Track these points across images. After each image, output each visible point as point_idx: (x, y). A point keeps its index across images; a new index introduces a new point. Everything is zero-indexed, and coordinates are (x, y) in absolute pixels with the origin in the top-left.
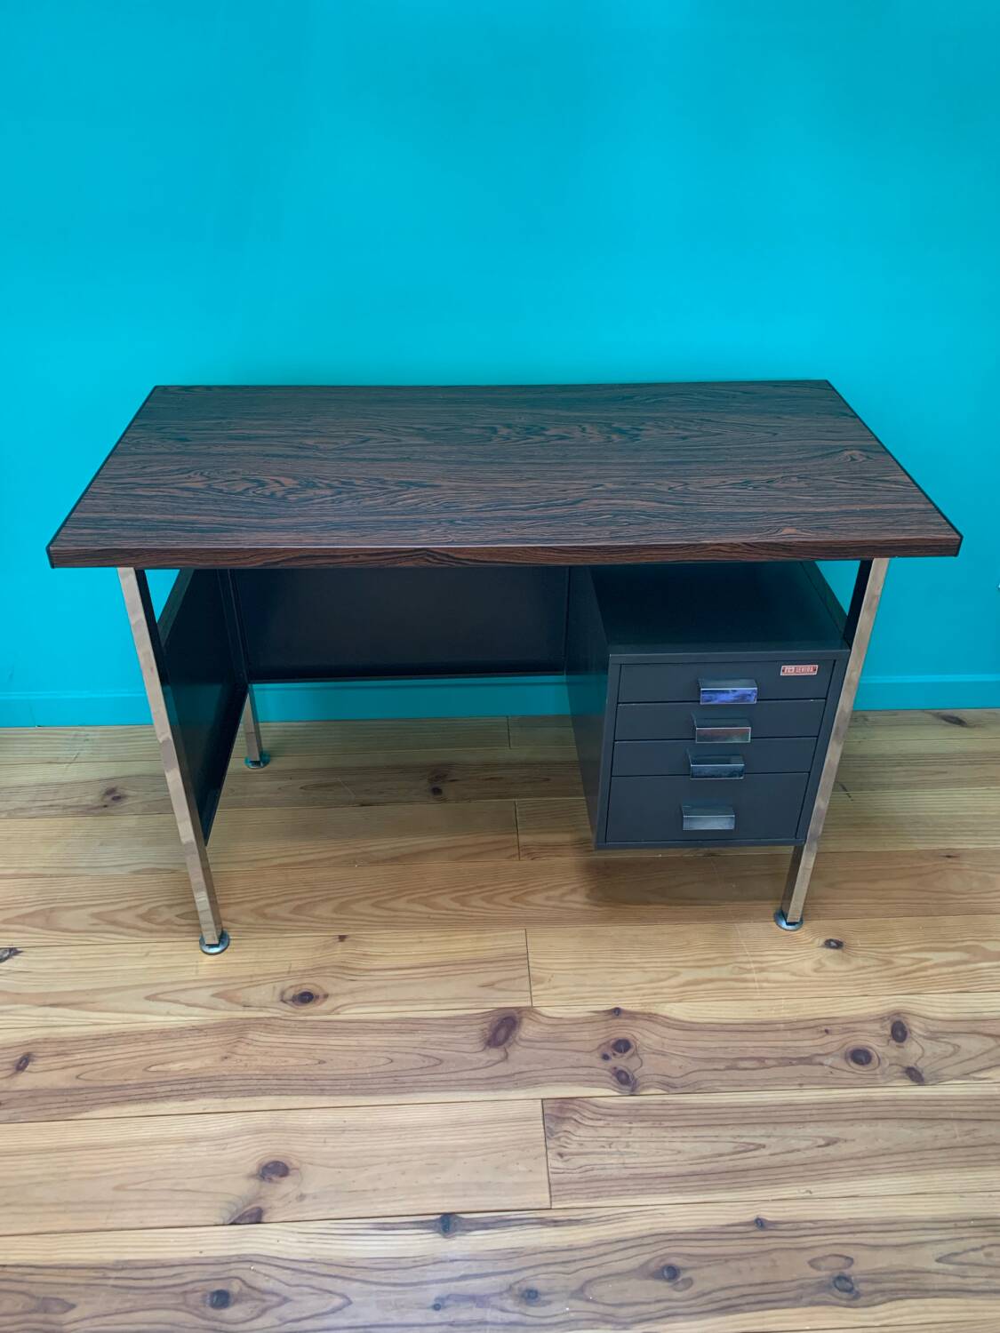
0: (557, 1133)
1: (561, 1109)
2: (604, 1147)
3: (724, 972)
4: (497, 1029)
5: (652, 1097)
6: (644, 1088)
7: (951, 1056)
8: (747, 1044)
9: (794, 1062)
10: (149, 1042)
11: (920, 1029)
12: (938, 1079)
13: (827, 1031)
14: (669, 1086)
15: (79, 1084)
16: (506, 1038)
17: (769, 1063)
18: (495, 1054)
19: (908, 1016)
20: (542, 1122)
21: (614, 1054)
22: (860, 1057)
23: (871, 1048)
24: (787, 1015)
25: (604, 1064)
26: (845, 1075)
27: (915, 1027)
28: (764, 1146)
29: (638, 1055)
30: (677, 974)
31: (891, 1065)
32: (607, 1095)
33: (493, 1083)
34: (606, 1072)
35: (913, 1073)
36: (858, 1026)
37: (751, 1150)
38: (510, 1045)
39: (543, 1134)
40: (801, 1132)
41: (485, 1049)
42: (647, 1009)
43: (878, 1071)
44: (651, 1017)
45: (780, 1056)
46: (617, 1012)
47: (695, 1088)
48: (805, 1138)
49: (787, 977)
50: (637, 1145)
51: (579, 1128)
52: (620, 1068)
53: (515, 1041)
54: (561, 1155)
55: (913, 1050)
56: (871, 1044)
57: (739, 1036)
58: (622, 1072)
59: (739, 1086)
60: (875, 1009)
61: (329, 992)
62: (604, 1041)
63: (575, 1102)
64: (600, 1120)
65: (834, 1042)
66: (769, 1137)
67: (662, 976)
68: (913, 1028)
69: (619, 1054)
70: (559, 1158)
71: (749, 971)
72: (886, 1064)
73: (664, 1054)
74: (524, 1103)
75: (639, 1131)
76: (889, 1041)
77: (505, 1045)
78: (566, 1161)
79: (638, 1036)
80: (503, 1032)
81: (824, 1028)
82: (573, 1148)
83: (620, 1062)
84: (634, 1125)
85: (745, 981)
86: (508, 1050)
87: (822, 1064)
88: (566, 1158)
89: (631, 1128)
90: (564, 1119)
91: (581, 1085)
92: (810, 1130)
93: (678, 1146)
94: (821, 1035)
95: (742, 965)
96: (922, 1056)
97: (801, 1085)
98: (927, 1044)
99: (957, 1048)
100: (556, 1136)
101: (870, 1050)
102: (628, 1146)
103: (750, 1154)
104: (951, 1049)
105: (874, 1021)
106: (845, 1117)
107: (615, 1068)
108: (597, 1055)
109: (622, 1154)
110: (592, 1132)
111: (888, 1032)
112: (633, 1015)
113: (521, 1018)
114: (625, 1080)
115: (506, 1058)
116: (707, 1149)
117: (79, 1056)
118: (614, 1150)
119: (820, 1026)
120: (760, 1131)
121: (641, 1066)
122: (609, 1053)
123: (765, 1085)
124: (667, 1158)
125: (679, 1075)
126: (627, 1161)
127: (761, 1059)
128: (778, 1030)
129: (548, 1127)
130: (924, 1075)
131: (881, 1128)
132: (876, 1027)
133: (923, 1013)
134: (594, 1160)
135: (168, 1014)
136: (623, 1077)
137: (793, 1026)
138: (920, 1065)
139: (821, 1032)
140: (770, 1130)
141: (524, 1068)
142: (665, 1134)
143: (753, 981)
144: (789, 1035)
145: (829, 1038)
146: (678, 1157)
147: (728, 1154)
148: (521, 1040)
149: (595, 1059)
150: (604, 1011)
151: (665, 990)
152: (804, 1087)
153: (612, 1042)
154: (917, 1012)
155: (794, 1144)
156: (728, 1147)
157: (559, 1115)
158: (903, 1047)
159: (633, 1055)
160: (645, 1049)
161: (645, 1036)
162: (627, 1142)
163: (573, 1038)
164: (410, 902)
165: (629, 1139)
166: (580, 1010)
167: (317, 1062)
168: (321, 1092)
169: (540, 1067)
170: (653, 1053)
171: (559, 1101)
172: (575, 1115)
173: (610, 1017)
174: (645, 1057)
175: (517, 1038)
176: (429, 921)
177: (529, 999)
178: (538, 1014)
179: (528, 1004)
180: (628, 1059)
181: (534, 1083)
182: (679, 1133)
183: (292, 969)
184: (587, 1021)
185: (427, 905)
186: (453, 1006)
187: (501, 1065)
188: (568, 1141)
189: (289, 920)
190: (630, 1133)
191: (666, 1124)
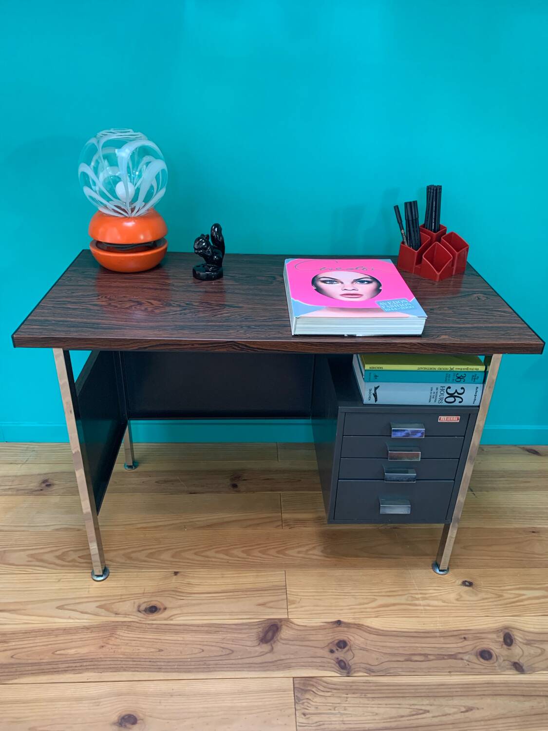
0: (302, 700)
1: (304, 684)
2: (330, 709)
3: (402, 600)
4: (267, 632)
5: (360, 677)
6: (355, 672)
7: (540, 655)
8: (417, 645)
9: (446, 657)
10: (57, 636)
11: (521, 638)
12: (533, 670)
13: (465, 638)
14: (370, 671)
15: (12, 661)
16: (272, 638)
17: (431, 657)
18: (266, 648)
19: (513, 630)
20: (293, 692)
21: (337, 650)
22: (485, 655)
23: (492, 650)
24: (440, 627)
25: (331, 656)
26: (477, 666)
27: (518, 637)
28: (428, 711)
29: (351, 650)
30: (375, 600)
31: (504, 660)
32: (333, 676)
33: (265, 666)
34: (332, 661)
35: (517, 665)
36: (483, 635)
37: (421, 714)
38: (275, 642)
39: (294, 700)
40: (451, 702)
41: (259, 644)
42: (357, 622)
43: (496, 664)
44: (359, 626)
45: (437, 653)
46: (339, 623)
47: (386, 673)
48: (454, 707)
49: (440, 603)
50: (351, 709)
51: (315, 696)
52: (340, 658)
53: (278, 640)
54: (304, 714)
55: (518, 651)
56: (490, 647)
57: (413, 640)
58: (341, 661)
59: (413, 672)
60: (495, 625)
61: (167, 606)
62: (331, 641)
63: (314, 680)
64: (329, 692)
65: (469, 645)
66: (431, 705)
67: (365, 601)
68: (516, 637)
69: (340, 650)
70: (303, 716)
71: (418, 599)
72: (501, 660)
73: (367, 650)
74: (282, 679)
75: (353, 700)
76: (502, 645)
77: (272, 642)
78: (308, 718)
79: (351, 638)
80: (270, 634)
81: (463, 636)
82: (312, 710)
83: (340, 654)
84: (348, 696)
85: (416, 605)
86: (273, 645)
87: (462, 659)
88: (307, 716)
89: (347, 698)
90: (306, 691)
91: (317, 669)
92: (456, 701)
93: (375, 710)
94: (461, 640)
95: (413, 595)
96: (522, 656)
97: (449, 672)
98: (525, 648)
99: (543, 651)
100: (301, 702)
101: (491, 651)
102: (345, 710)
103: (419, 716)
104: (539, 651)
105: (493, 632)
106: (477, 693)
107: (338, 658)
108: (327, 649)
109: (342, 714)
110: (323, 700)
111: (502, 640)
112: (348, 625)
113: (282, 625)
114: (344, 666)
115: (272, 650)
116: (394, 712)
117: (14, 644)
118: (337, 712)
119: (461, 634)
120: (426, 702)
121: (354, 657)
122: (334, 649)
123: (429, 672)
124: (369, 718)
125: (376, 664)
126: (345, 719)
127: (426, 655)
128: (436, 637)
129: (297, 696)
130: (524, 667)
131: (500, 701)
132: (494, 636)
133: (523, 628)
134: (324, 718)
135: (70, 618)
136: (343, 664)
137: (444, 634)
138: (522, 661)
139: (462, 638)
140: (432, 701)
141: (283, 657)
142: (368, 702)
143: (420, 605)
144: (442, 640)
145: (466, 643)
146: (376, 717)
147: (407, 716)
148: (281, 639)
149: (325, 653)
150: (331, 622)
151: (368, 610)
152: (452, 674)
153: (337, 641)
154: (519, 627)
155: (447, 710)
156: (406, 712)
157: (303, 688)
158: (511, 649)
159: (348, 650)
160: (356, 646)
161: (356, 639)
162: (345, 707)
163: (312, 639)
164: (217, 552)
165: (346, 705)
166: (317, 622)
167: (158, 650)
168: (159, 669)
169: (292, 656)
170: (361, 649)
171: (304, 679)
172: (313, 688)
173: (335, 626)
174: (356, 652)
175: (279, 638)
176: (228, 564)
177: (286, 614)
178: (292, 623)
179: (286, 617)
180: (345, 653)
181: (288, 667)
182: (376, 702)
183: (145, 592)
184: (321, 628)
185: (227, 555)
186: (240, 617)
187: (269, 655)
188: (309, 705)
189: (145, 561)
190: (347, 701)
191: (369, 695)
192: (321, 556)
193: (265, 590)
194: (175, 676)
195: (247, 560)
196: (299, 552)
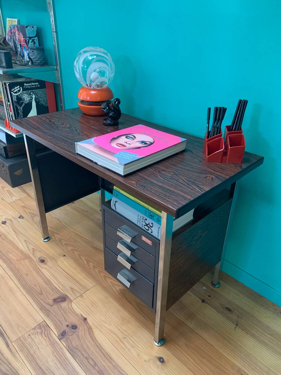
0: (36, 330)
1: (44, 327)
2: (38, 343)
3: (121, 336)
4: (59, 298)
5: (62, 344)
6: (63, 341)
14: (69, 347)
16: (58, 302)
17: (97, 367)
18: (52, 303)
20: (37, 325)
25: (65, 327)
30: (111, 325)
32: (55, 334)
33: (42, 308)
34: (63, 329)
39: (33, 328)
41: (52, 300)
42: (92, 326)
44: (90, 328)
46: (85, 319)
50: (43, 350)
51: (41, 334)
52: (66, 331)
53: (58, 304)
54: (29, 335)
57: (101, 354)
61: (47, 263)
62: (73, 322)
63: (48, 328)
64: (46, 337)
67: (107, 322)
69: (71, 328)
71: (129, 343)
73: (79, 339)
74: (40, 317)
75: (49, 349)
77: (56, 303)
79: (81, 329)
80: (59, 300)
82: (33, 336)
83: (68, 330)
84: (49, 346)
85: (124, 344)
86: (54, 305)
88: (29, 337)
89: (48, 345)
90: (41, 329)
91: (54, 326)
93: (49, 360)
100: (34, 330)
102: (41, 349)
107: (66, 330)
108: (67, 324)
109: (38, 349)
110: (41, 338)
112: (87, 324)
113: (67, 301)
114: (63, 335)
115: (52, 305)
121: (71, 336)
122: (69, 326)
125: (74, 347)
126: (37, 352)
127: (96, 365)
128: (112, 364)
129: (36, 327)
134: (32, 343)
136: (64, 334)
141: (52, 312)
142: (51, 355)
143: (126, 346)
146: (46, 363)
148: (60, 305)
149: (65, 324)
150: (83, 316)
151: (103, 326)
153: (74, 324)
157: (42, 327)
159: (73, 331)
160: (77, 333)
161: (81, 330)
162: (43, 347)
163: (69, 315)
164: (86, 259)
165: (44, 347)
166: (78, 311)
167: (26, 274)
168: (19, 280)
169: (54, 314)
170: (77, 336)
171: (46, 324)
172: (44, 330)
173: (82, 319)
174: (75, 335)
175: (59, 304)
176: (83, 266)
177: (74, 299)
178: (71, 304)
179: (72, 299)
180: (71, 331)
181: (48, 316)
182: (54, 358)
183: (49, 254)
184: (76, 315)
185: (87, 263)
186: (60, 286)
187: (49, 306)
188: (35, 334)
189: (62, 245)
190: (46, 346)
191: (55, 354)
192: (117, 291)
193: (80, 285)
194: (19, 286)
195: (90, 269)
196: (111, 282)
